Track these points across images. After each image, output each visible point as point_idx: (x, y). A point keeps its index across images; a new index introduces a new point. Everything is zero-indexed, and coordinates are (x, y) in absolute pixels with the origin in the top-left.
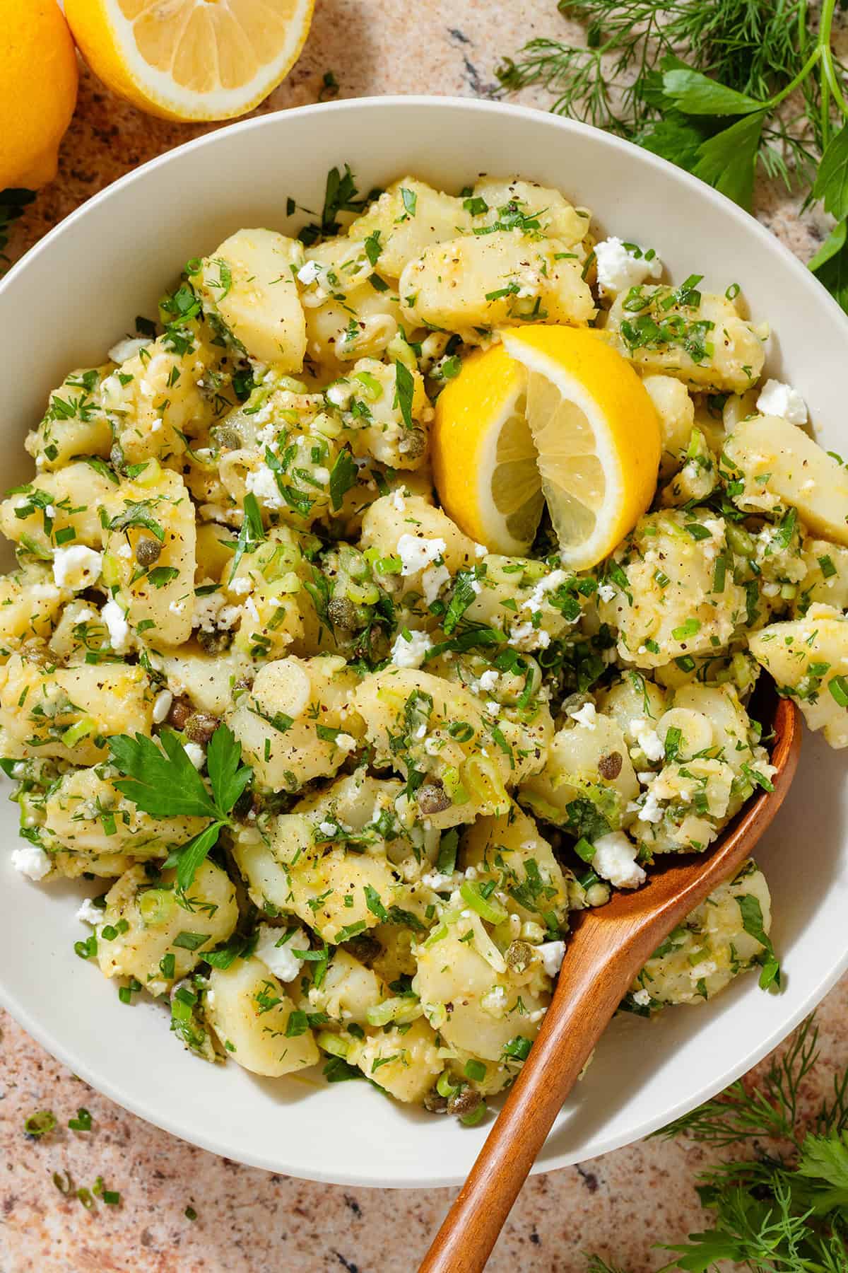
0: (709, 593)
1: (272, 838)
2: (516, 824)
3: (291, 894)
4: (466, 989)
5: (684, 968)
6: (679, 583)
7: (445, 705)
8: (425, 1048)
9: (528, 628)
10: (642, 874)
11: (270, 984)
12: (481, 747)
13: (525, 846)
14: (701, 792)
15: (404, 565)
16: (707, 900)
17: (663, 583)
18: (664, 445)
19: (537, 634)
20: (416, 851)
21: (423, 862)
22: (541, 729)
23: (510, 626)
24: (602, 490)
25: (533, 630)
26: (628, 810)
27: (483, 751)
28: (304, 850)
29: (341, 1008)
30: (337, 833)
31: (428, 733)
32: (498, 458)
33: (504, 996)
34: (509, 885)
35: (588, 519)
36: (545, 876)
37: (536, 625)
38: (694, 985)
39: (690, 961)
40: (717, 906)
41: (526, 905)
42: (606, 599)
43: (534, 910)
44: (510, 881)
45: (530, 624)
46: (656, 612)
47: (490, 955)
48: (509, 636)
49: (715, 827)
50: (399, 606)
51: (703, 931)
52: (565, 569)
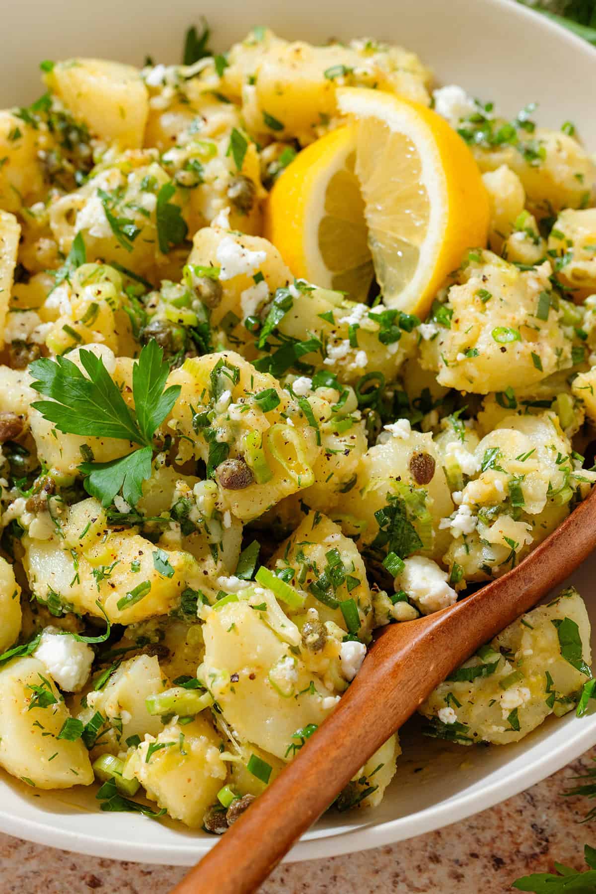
2: (321, 524)
3: (77, 576)
5: (494, 692)
6: (501, 300)
7: (252, 378)
8: (206, 746)
9: (344, 348)
10: (453, 594)
11: (46, 682)
12: (286, 417)
13: (329, 539)
14: (516, 483)
15: (222, 267)
16: (522, 621)
17: (485, 297)
18: (493, 223)
19: (353, 356)
20: (213, 547)
21: (219, 563)
22: (353, 438)
23: (326, 343)
25: (350, 351)
26: (441, 527)
27: (288, 420)
28: (94, 520)
29: (120, 707)
30: (131, 512)
31: (232, 400)
33: (294, 667)
34: (309, 581)
37: (354, 345)
38: (506, 715)
39: (503, 685)
40: (532, 628)
41: (326, 601)
42: (427, 337)
43: (335, 606)
44: (311, 575)
45: (347, 342)
46: (477, 320)
47: (283, 626)
48: (325, 355)
49: (530, 528)
50: (216, 329)
51: (516, 655)
52: (385, 306)
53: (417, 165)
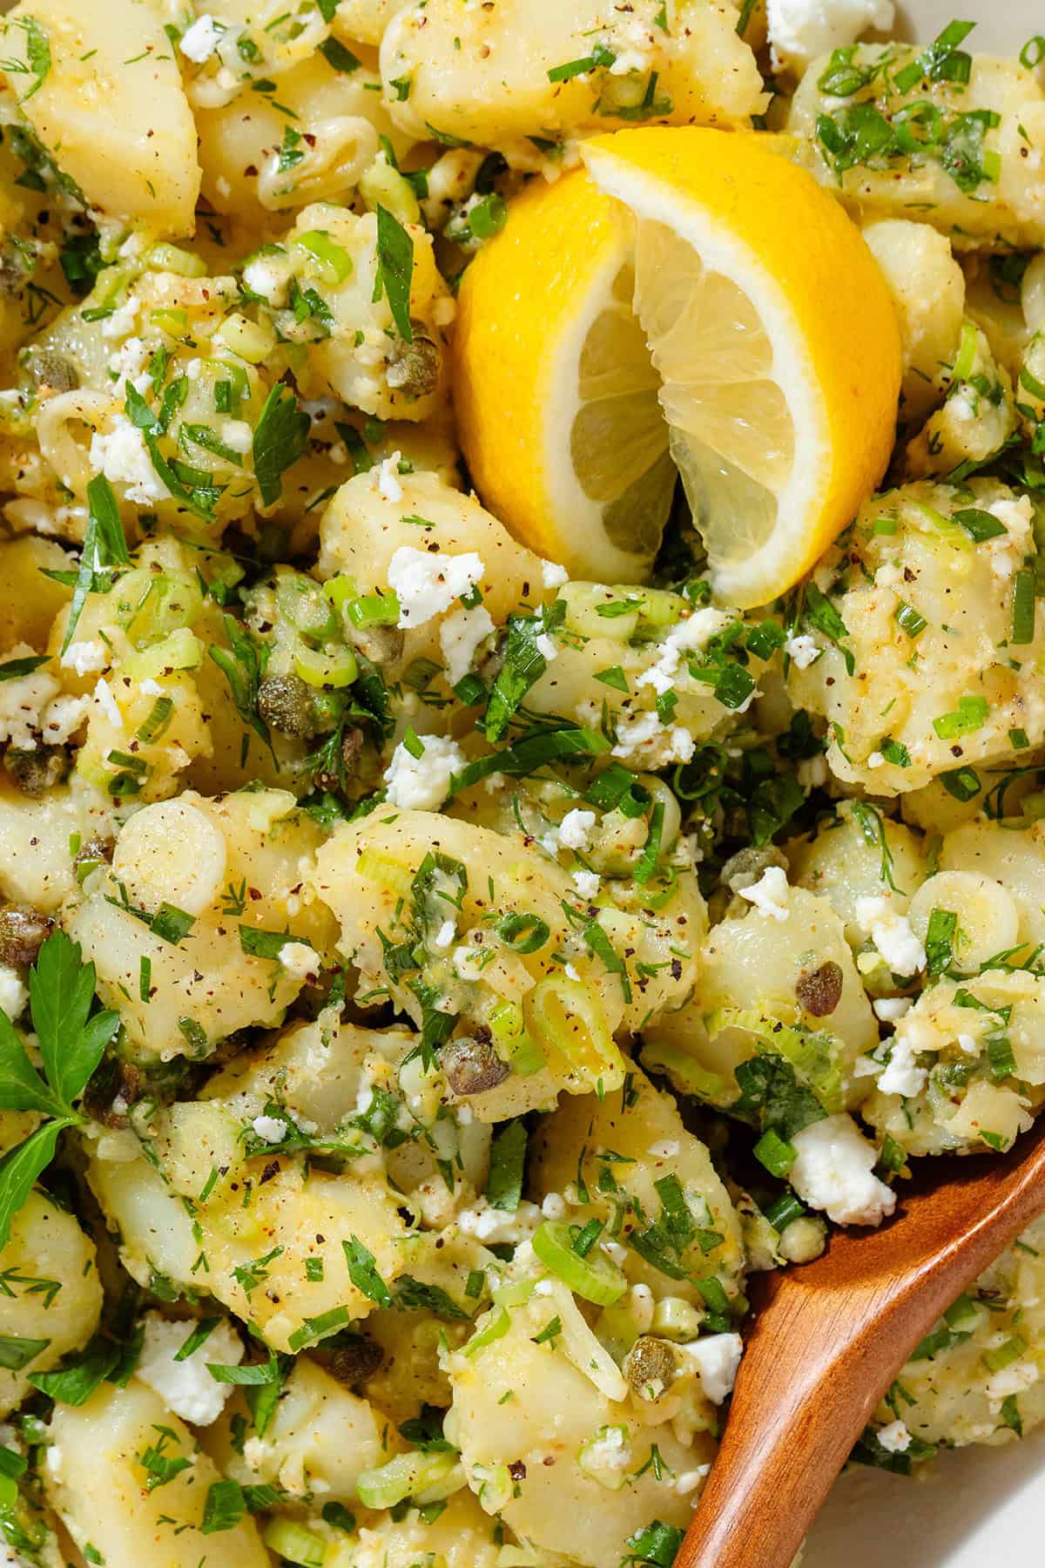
0: (1004, 644)
1: (162, 1149)
2: (639, 1107)
3: (202, 1258)
4: (549, 1435)
5: (974, 1376)
6: (945, 628)
7: (491, 881)
8: (473, 1547)
9: (650, 724)
10: (888, 1197)
11: (168, 1432)
12: (564, 962)
13: (656, 1152)
14: (998, 1036)
15: (403, 607)
16: (1018, 1244)
17: (914, 627)
18: (907, 357)
19: (668, 735)
20: (445, 1166)
21: (458, 1187)
22: (682, 921)
23: (615, 722)
24: (789, 450)
25: (661, 728)
26: (858, 1074)
27: (569, 970)
28: (224, 1171)
29: (308, 1474)
30: (288, 1136)
31: (459, 937)
32: (583, 390)
33: (623, 1447)
34: (628, 1228)
35: (763, 507)
36: (697, 1210)
37: (667, 717)
38: (996, 1408)
39: (987, 1364)
40: (1036, 1254)
41: (664, 1267)
42: (802, 661)
43: (678, 1276)
44: (630, 1219)
45: (653, 716)
46: (902, 686)
47: (594, 1366)
48: (614, 740)
49: (1029, 1104)
50: (397, 689)
51: (1010, 1304)
52: (720, 606)
53: (763, 348)
